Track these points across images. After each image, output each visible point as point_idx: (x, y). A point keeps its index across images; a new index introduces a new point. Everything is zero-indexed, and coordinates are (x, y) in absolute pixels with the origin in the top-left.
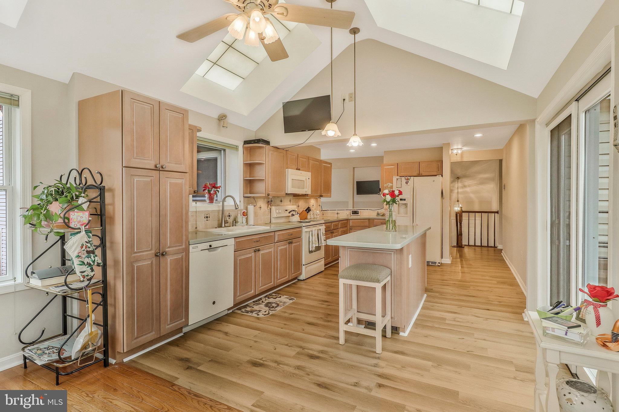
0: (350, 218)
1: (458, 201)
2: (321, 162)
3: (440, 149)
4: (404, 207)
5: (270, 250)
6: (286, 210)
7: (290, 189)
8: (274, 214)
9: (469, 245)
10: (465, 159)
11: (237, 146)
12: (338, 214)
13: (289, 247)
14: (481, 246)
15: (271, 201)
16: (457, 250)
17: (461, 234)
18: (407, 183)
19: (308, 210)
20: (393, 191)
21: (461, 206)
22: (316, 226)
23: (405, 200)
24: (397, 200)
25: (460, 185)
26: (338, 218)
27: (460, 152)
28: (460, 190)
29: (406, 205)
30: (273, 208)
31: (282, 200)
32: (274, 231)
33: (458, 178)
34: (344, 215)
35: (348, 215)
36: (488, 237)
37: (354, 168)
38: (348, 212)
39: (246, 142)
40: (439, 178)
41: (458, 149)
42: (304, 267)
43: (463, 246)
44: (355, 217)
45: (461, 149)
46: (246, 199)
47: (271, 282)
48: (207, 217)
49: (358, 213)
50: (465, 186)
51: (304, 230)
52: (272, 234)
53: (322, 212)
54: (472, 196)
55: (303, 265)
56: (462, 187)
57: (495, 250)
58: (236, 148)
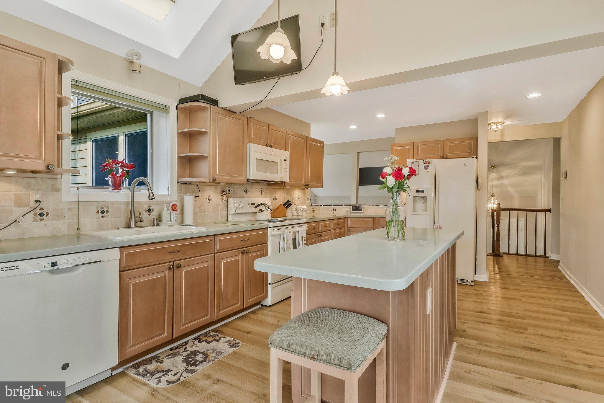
0: (349, 215)
1: (493, 196)
2: (307, 139)
3: (474, 122)
4: (421, 201)
5: (205, 265)
6: (252, 204)
7: (253, 173)
8: (232, 209)
9: (509, 254)
10: (507, 139)
11: (166, 106)
12: (334, 210)
13: (243, 259)
14: (526, 255)
15: (229, 191)
16: (494, 261)
17: (498, 239)
18: (426, 168)
19: (287, 204)
20: (400, 170)
21: (496, 202)
22: (293, 227)
23: (423, 191)
24: (406, 186)
25: (496, 175)
26: (334, 216)
27: (500, 127)
28: (495, 183)
29: (425, 198)
30: (231, 200)
31: (248, 189)
32: (212, 235)
33: (493, 166)
34: (342, 212)
35: (347, 212)
36: (536, 243)
37: (358, 153)
38: (347, 209)
39: (182, 101)
40: (472, 159)
41: (498, 123)
42: (270, 288)
43: (501, 255)
44: (357, 214)
45: (501, 122)
46: (183, 186)
47: (207, 315)
48: (103, 212)
49: (361, 210)
50: (502, 178)
51: (271, 232)
52: (211, 239)
53: (312, 207)
54: (510, 189)
55: (270, 284)
56: (498, 179)
57: (545, 262)
58: (165, 109)
